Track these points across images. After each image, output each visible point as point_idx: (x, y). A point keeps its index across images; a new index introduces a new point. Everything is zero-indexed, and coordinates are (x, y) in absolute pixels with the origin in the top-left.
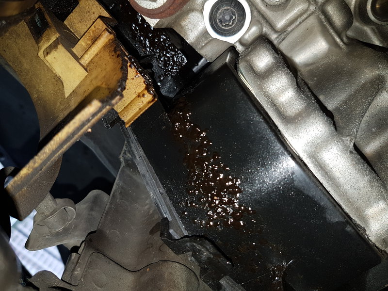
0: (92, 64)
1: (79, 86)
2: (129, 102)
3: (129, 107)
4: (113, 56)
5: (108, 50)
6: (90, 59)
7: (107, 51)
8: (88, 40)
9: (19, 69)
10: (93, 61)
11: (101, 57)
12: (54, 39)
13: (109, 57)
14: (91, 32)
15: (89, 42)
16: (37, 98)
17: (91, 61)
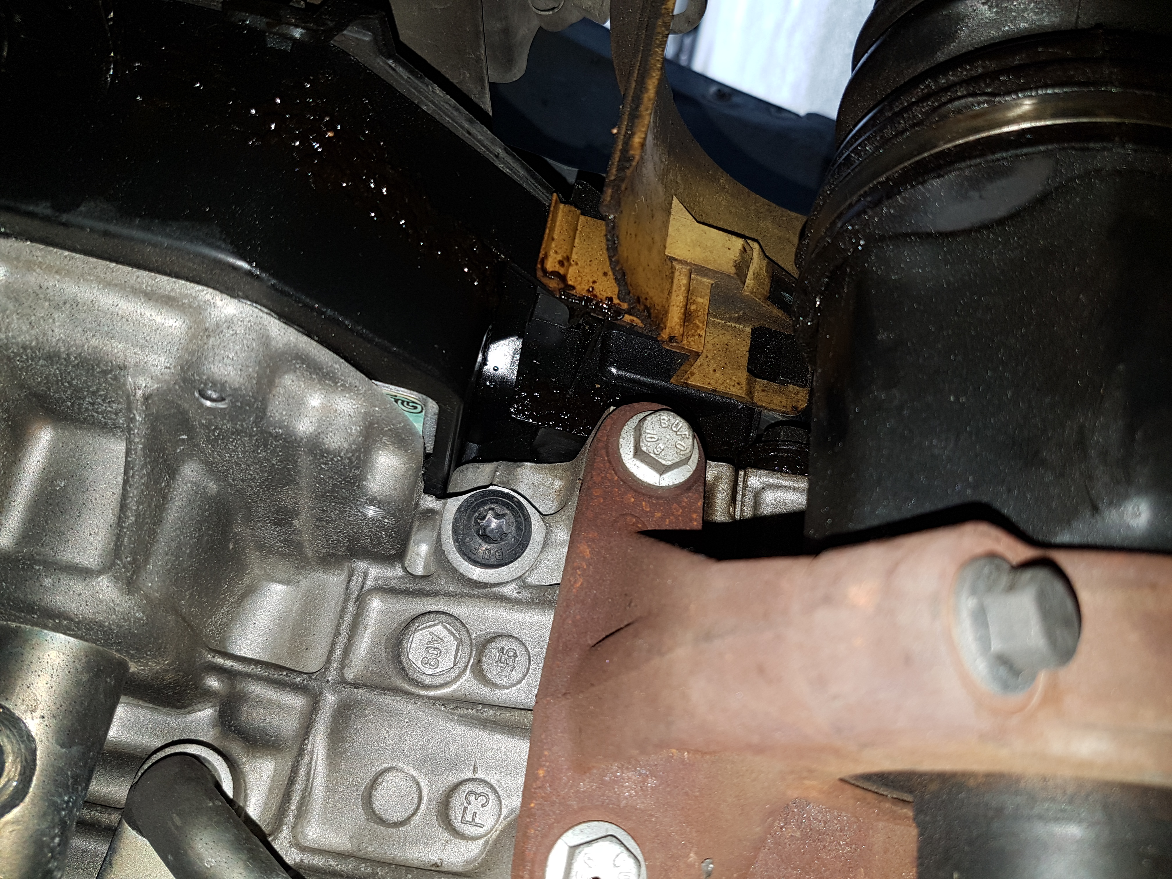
0: (668, 273)
1: (666, 224)
2: (577, 240)
3: (572, 234)
4: (646, 299)
5: (657, 308)
6: (676, 281)
7: (658, 305)
8: (696, 311)
9: (775, 214)
10: (670, 280)
11: (662, 291)
12: (747, 281)
13: (650, 294)
14: (701, 325)
15: (693, 307)
16: (719, 179)
17: (671, 278)
